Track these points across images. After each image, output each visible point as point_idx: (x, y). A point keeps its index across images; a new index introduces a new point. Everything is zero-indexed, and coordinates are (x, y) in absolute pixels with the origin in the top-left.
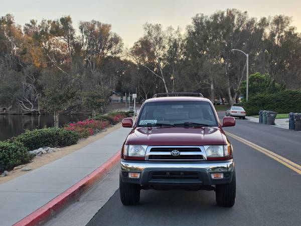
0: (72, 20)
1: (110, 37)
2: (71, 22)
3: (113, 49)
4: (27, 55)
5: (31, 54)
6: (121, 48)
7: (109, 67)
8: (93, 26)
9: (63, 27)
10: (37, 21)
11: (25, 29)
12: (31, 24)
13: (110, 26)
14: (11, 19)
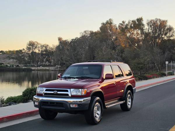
0: (143, 19)
1: (166, 28)
2: (143, 21)
3: (168, 35)
4: (118, 41)
5: (119, 40)
6: (173, 34)
7: (165, 45)
8: (157, 21)
9: (138, 24)
10: (125, 21)
11: (119, 26)
12: (122, 23)
13: (166, 21)
14: (112, 21)
